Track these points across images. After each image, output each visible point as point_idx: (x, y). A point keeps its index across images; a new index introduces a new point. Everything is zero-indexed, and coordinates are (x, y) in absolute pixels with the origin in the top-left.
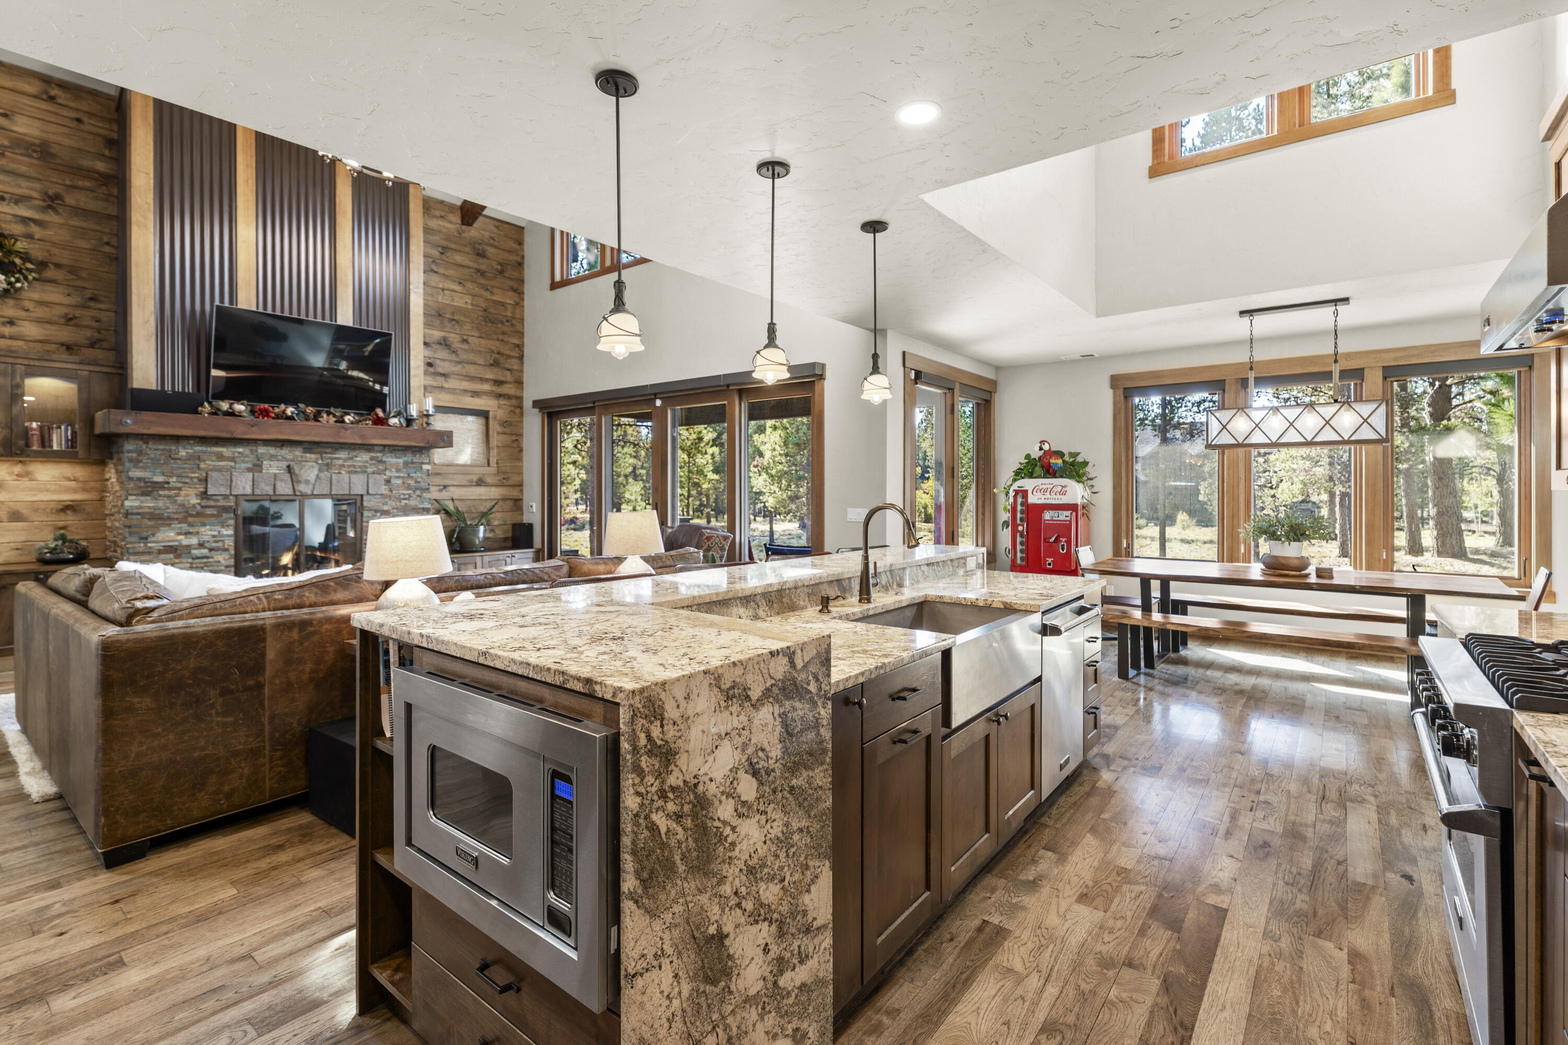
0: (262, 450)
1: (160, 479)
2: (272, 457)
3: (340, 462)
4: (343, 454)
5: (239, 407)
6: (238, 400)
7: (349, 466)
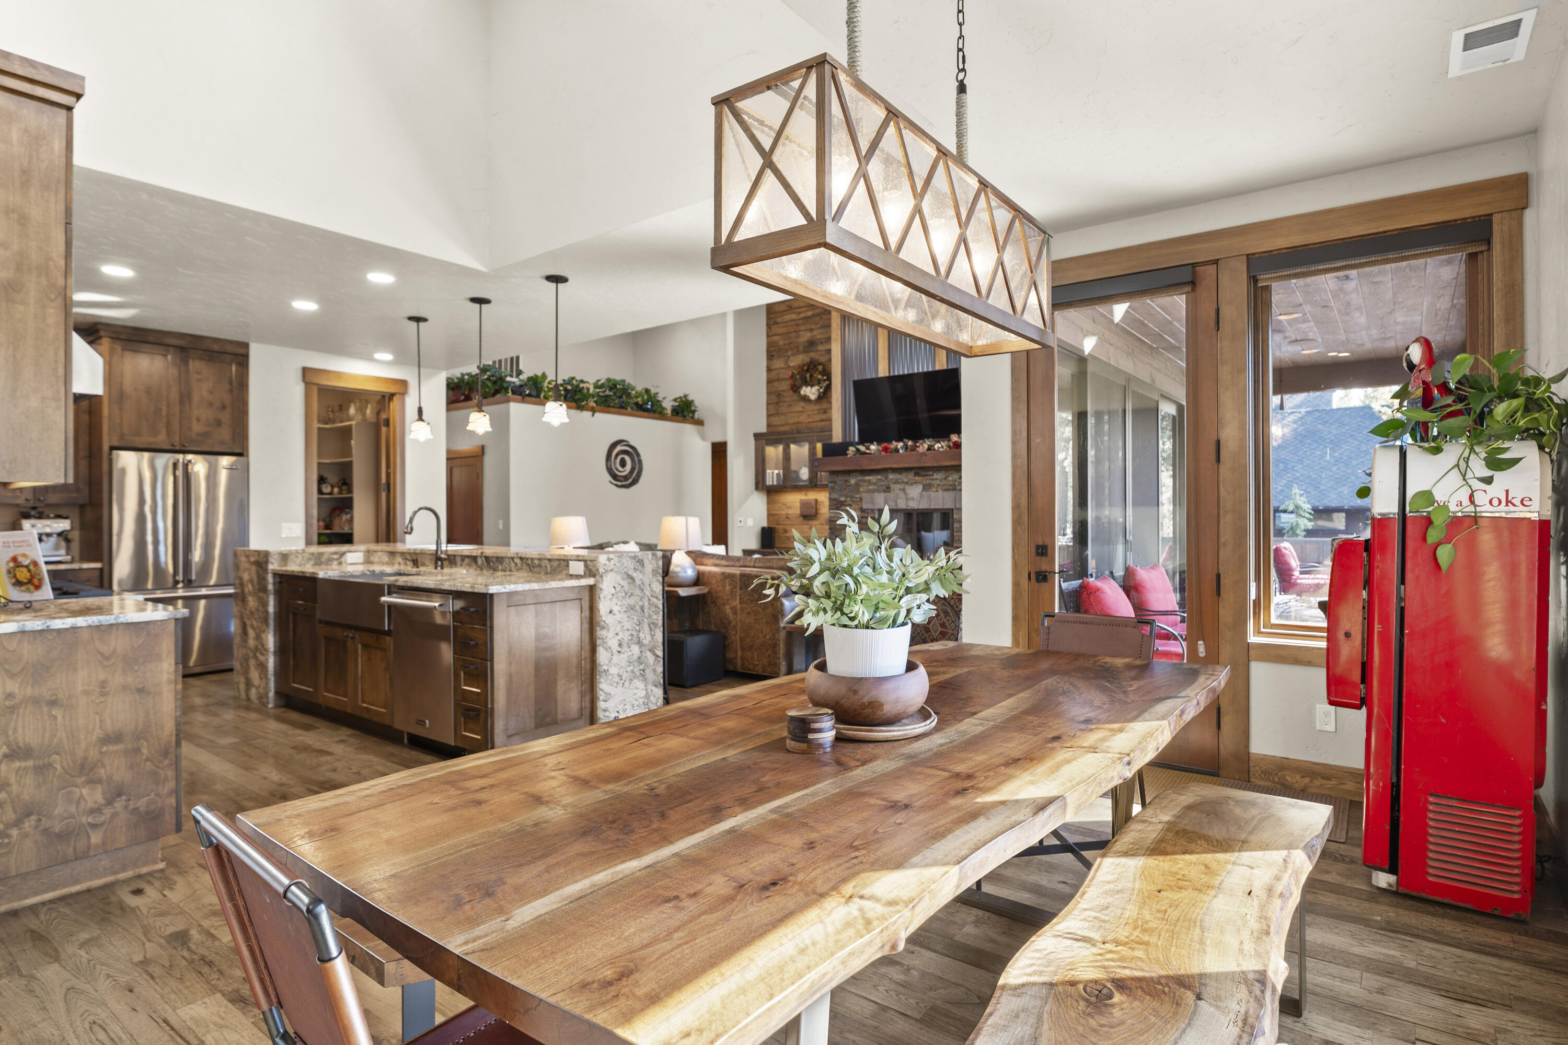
0: (891, 476)
1: (842, 499)
2: (897, 482)
3: (938, 482)
4: (938, 476)
5: (873, 447)
6: (872, 443)
7: (944, 485)
